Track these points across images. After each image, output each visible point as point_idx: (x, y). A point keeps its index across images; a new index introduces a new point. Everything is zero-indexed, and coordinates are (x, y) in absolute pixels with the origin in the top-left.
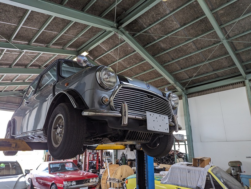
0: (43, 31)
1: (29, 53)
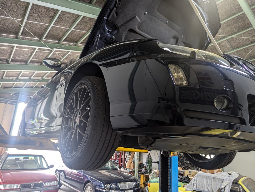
0: (72, 30)
1: (59, 51)
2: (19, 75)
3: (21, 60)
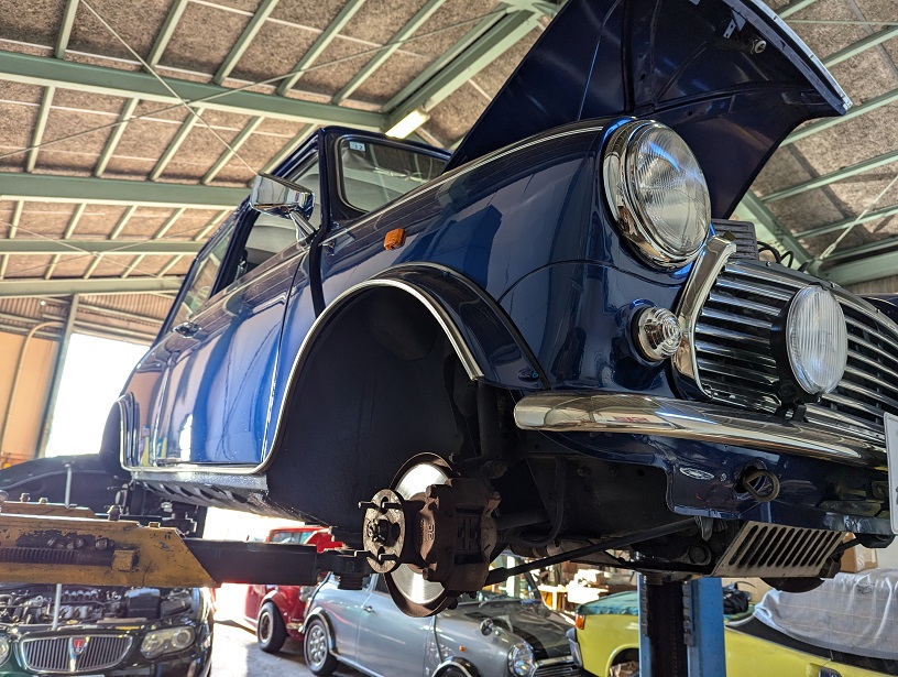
1: (215, 119)
2: (69, 223)
3: (73, 158)
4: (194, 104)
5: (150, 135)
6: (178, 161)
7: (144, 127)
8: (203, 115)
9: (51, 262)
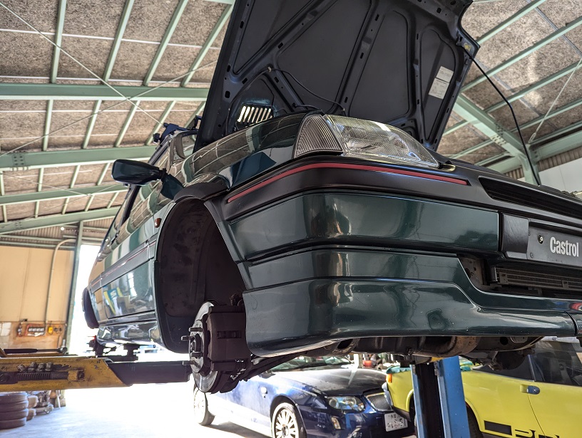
1: (148, 106)
2: (72, 179)
3: (69, 140)
4: (134, 99)
5: (111, 120)
6: (129, 133)
7: (107, 116)
8: (140, 105)
9: (65, 203)
